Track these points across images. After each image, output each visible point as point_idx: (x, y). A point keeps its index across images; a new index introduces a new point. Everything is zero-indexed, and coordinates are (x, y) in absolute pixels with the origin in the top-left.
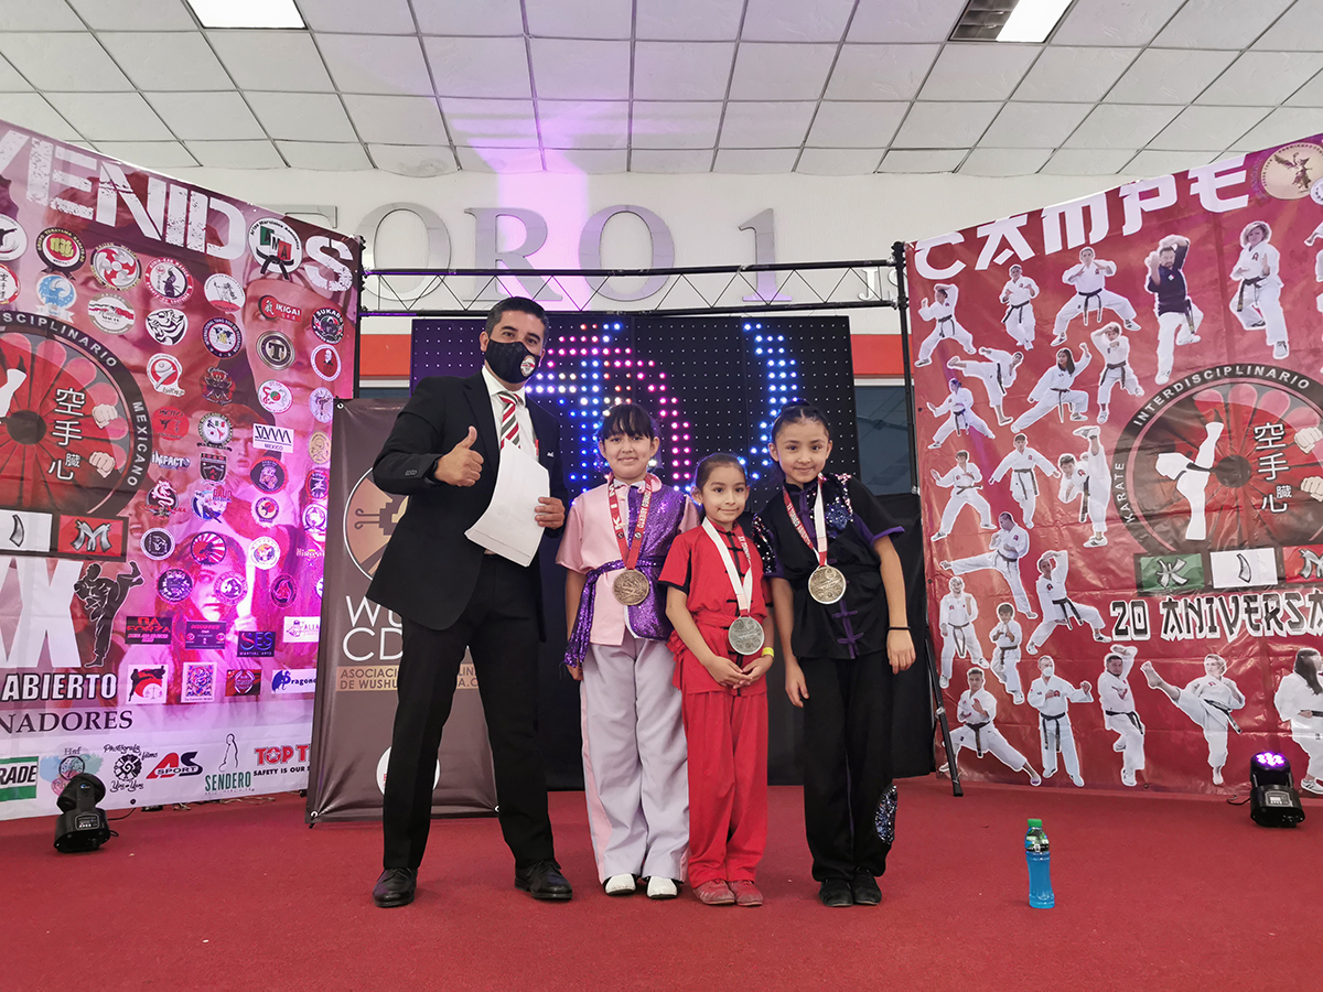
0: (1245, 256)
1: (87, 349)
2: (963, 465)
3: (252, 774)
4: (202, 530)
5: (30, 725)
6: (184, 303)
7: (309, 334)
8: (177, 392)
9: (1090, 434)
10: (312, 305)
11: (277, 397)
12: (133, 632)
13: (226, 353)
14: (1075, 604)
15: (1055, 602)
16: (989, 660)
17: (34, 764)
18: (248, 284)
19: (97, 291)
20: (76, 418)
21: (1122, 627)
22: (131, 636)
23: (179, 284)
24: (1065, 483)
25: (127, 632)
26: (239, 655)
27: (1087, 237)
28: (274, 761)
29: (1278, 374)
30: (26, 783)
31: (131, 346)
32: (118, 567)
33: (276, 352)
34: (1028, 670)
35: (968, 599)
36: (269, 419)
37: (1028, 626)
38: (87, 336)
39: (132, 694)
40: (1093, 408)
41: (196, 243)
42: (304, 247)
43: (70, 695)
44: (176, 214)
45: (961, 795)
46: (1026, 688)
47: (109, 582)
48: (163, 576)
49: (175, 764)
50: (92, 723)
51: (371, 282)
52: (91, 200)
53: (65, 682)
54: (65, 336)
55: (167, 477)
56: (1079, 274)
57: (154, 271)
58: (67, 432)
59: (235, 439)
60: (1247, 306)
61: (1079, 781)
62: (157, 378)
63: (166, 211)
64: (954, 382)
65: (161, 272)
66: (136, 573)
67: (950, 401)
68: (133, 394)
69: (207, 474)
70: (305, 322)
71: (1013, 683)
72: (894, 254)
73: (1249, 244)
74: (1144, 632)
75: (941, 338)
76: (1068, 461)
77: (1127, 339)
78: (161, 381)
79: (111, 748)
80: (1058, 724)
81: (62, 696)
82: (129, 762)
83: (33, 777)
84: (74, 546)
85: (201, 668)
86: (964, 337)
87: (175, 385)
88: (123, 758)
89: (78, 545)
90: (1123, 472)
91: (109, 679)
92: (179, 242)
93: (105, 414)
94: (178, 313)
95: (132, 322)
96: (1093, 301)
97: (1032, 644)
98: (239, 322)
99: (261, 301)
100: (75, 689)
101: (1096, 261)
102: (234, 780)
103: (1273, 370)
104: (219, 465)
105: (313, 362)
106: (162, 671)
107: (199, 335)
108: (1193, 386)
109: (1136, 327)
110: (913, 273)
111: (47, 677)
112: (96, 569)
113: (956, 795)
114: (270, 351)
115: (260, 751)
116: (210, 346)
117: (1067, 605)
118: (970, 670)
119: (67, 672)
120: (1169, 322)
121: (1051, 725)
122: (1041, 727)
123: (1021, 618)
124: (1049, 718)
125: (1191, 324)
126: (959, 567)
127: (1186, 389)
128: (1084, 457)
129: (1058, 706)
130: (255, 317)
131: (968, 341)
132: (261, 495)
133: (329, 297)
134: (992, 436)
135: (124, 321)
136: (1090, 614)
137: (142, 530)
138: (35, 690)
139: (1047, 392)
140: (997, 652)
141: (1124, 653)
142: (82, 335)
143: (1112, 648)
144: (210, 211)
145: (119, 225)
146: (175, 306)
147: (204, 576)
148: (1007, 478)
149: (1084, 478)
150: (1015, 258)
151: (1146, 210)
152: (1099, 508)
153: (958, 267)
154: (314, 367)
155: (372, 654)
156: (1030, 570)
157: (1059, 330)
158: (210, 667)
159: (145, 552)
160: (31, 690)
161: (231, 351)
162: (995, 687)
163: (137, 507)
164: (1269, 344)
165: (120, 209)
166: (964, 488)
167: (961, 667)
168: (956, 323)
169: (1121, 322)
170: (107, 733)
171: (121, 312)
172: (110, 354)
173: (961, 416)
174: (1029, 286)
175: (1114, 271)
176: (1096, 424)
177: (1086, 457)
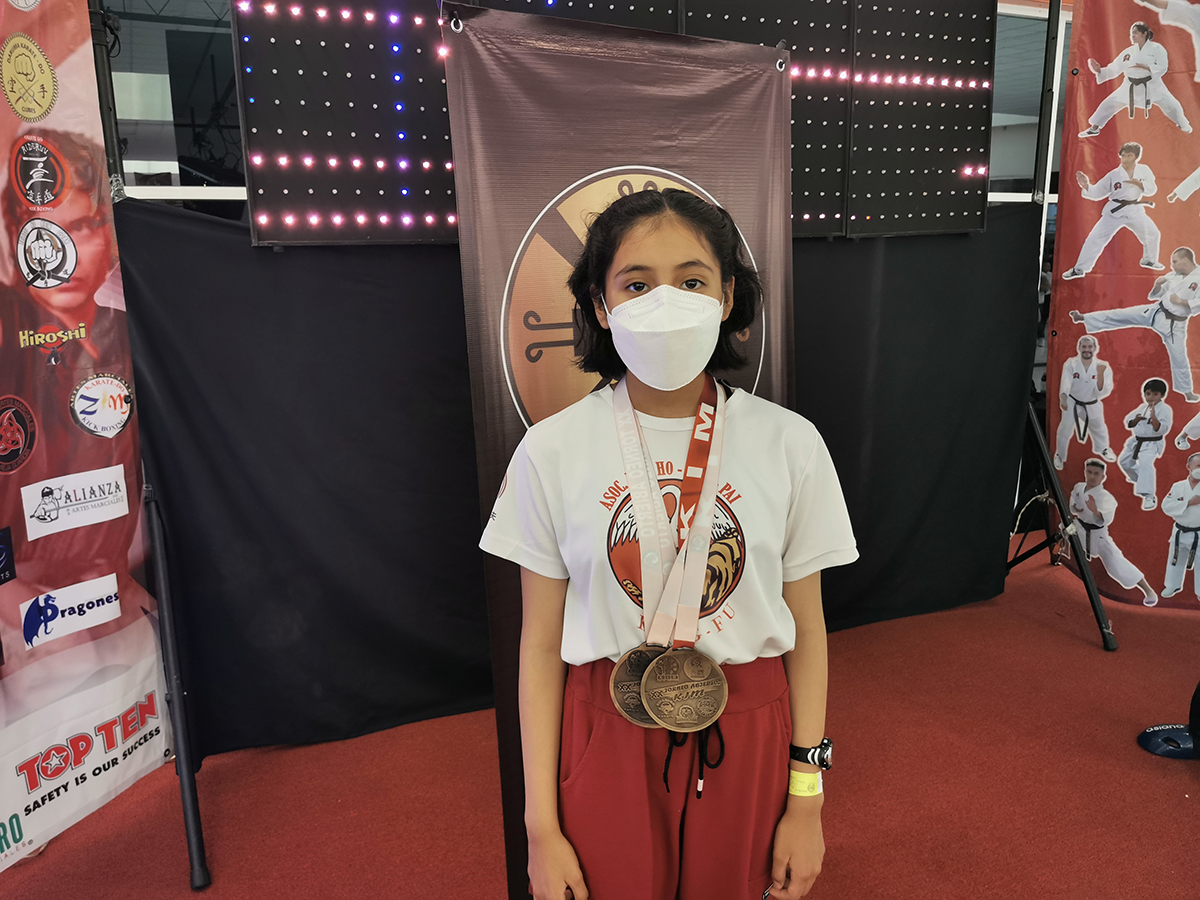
2: (1130, 167)
3: (22, 815)
16: (1117, 452)
34: (1170, 470)
35: (1101, 369)
37: (1184, 414)
45: (1116, 650)
46: (1163, 490)
64: (1139, 28)
67: (1127, 59)
71: (1145, 483)
80: (1196, 537)
97: (1185, 436)
113: (1108, 649)
115: (27, 766)
118: (1090, 460)
122: (1172, 540)
123: (1176, 400)
124: (1186, 530)
134: (1188, 130)
162: (1118, 485)
166: (1124, 203)
173: (1140, 87)
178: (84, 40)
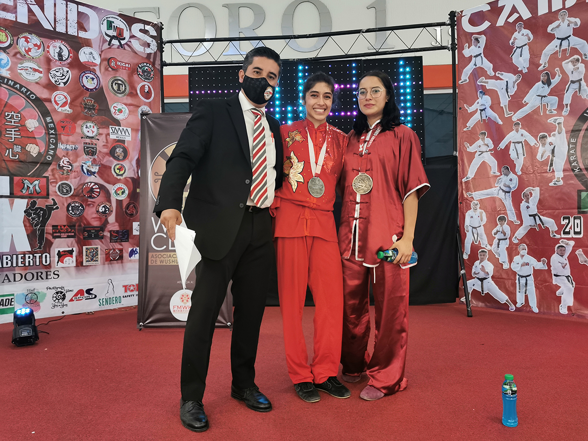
1: (19, 90)
2: (483, 139)
3: (122, 297)
4: (87, 181)
5: (8, 279)
6: (68, 64)
7: (135, 77)
8: (68, 111)
9: (557, 122)
10: (136, 61)
11: (120, 111)
12: (56, 233)
13: (93, 89)
14: (541, 217)
15: (530, 216)
16: (491, 245)
17: (13, 297)
18: (102, 52)
19: (21, 59)
20: (17, 127)
21: (567, 230)
22: (55, 234)
23: (65, 53)
24: (541, 149)
25: (53, 233)
26: (111, 242)
27: (564, 4)
28: (132, 291)
30: (9, 306)
31: (43, 88)
32: (46, 201)
33: (119, 88)
34: (512, 251)
35: (481, 213)
36: (117, 123)
37: (514, 228)
38: (19, 84)
39: (58, 262)
40: (561, 106)
41: (73, 31)
42: (130, 30)
43: (27, 264)
44: (61, 15)
45: (471, 316)
46: (511, 260)
47: (41, 209)
48: (69, 205)
49: (82, 294)
50: (39, 278)
51: (167, 47)
52: (14, 10)
53: (24, 258)
54: (7, 84)
55: (67, 155)
56: (558, 26)
57: (51, 47)
58: (13, 135)
59: (100, 134)
61: (536, 310)
62: (57, 104)
63: (55, 14)
64: (481, 92)
65: (55, 47)
66: (55, 204)
67: (478, 103)
68: (45, 113)
69: (87, 153)
70: (133, 71)
71: (503, 258)
72: (450, 18)
74: (579, 233)
75: (475, 67)
76: (544, 137)
77: (584, 65)
78: (60, 105)
79: (50, 288)
80: (527, 280)
81: (23, 265)
82: (59, 294)
83: (12, 303)
84: (22, 192)
85: (92, 248)
86: (488, 66)
87: (67, 107)
88: (56, 292)
89: (24, 191)
90: (575, 144)
91: (46, 256)
92: (64, 31)
93: (32, 124)
94: (66, 69)
95: (41, 75)
96: (565, 43)
97: (516, 237)
98: (98, 73)
99: (109, 60)
100: (29, 261)
101: (569, 19)
102: (113, 300)
104: (93, 148)
105: (139, 92)
106: (72, 251)
107: (78, 80)
110: (460, 28)
111: (14, 256)
112: (34, 203)
113: (468, 316)
114: (115, 87)
115: (125, 287)
116: (84, 86)
117: (537, 217)
118: (480, 250)
119: (24, 254)
121: (523, 281)
122: (517, 281)
123: (510, 223)
124: (522, 277)
126: (477, 195)
128: (553, 135)
129: (528, 270)
130: (106, 69)
131: (490, 68)
132: (116, 162)
133: (145, 56)
134: (501, 123)
135: (37, 75)
136: (549, 223)
137: (56, 183)
138: (10, 263)
139: (534, 97)
140: (496, 241)
141: (567, 244)
142: (16, 83)
143: (560, 242)
144: (79, 13)
145: (30, 23)
146: (64, 65)
147: (90, 204)
148: (507, 147)
149: (552, 147)
150: (520, 18)
152: (560, 163)
153: (486, 25)
154: (139, 94)
155: (165, 247)
156: (517, 197)
157: (544, 60)
158: (97, 248)
159: (59, 193)
160: (7, 263)
161: (95, 88)
162: (493, 259)
163: (53, 170)
165: (30, 14)
166: (482, 152)
167: (475, 249)
168: (484, 58)
169: (580, 55)
170: (48, 281)
171: (35, 70)
172: (32, 93)
173: (483, 112)
174: (527, 35)
175: (579, 24)
176: (562, 116)
177: (554, 135)
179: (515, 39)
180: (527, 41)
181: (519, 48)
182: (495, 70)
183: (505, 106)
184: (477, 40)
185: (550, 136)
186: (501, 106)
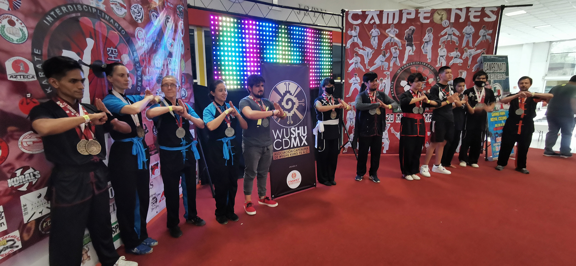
0: (427, 36)
1: (114, 26)
2: (356, 77)
6: (141, 1)
7: (176, 16)
9: (387, 74)
10: (175, 2)
11: (172, 45)
24: (380, 85)
29: (428, 65)
31: (128, 24)
38: (112, 18)
39: (152, 175)
40: (389, 67)
54: (104, 18)
56: (390, 31)
60: (425, 48)
62: (139, 40)
64: (355, 54)
67: (354, 59)
69: (158, 82)
70: (175, 11)
72: (341, 13)
73: (428, 33)
74: (392, 121)
75: (353, 41)
76: (381, 80)
77: (398, 51)
86: (360, 42)
88: (152, 199)
93: (125, 59)
94: (140, 6)
95: (126, 11)
96: (392, 39)
98: (159, 11)
99: (164, 1)
101: (394, 29)
103: (427, 64)
105: (179, 29)
106: (158, 164)
107: (148, 17)
108: (411, 65)
109: (401, 48)
110: (347, 20)
120: (408, 48)
125: (413, 50)
126: (353, 104)
127: (409, 66)
130: (163, 9)
131: (361, 44)
134: (364, 71)
135: (123, 10)
139: (379, 61)
141: (387, 125)
142: (110, 18)
146: (139, 2)
149: (384, 85)
150: (375, 23)
151: (408, 18)
152: (387, 91)
153: (359, 21)
157: (383, 45)
164: (427, 58)
166: (355, 83)
168: (358, 38)
169: (398, 46)
171: (122, 6)
172: (122, 28)
173: (356, 64)
174: (378, 32)
175: (398, 32)
176: (389, 71)
177: (386, 79)
178: (190, 59)
179: (372, 32)
180: (377, 35)
181: (374, 37)
182: (363, 45)
183: (367, 63)
184: (355, 28)
185: (384, 80)
186: (365, 63)
